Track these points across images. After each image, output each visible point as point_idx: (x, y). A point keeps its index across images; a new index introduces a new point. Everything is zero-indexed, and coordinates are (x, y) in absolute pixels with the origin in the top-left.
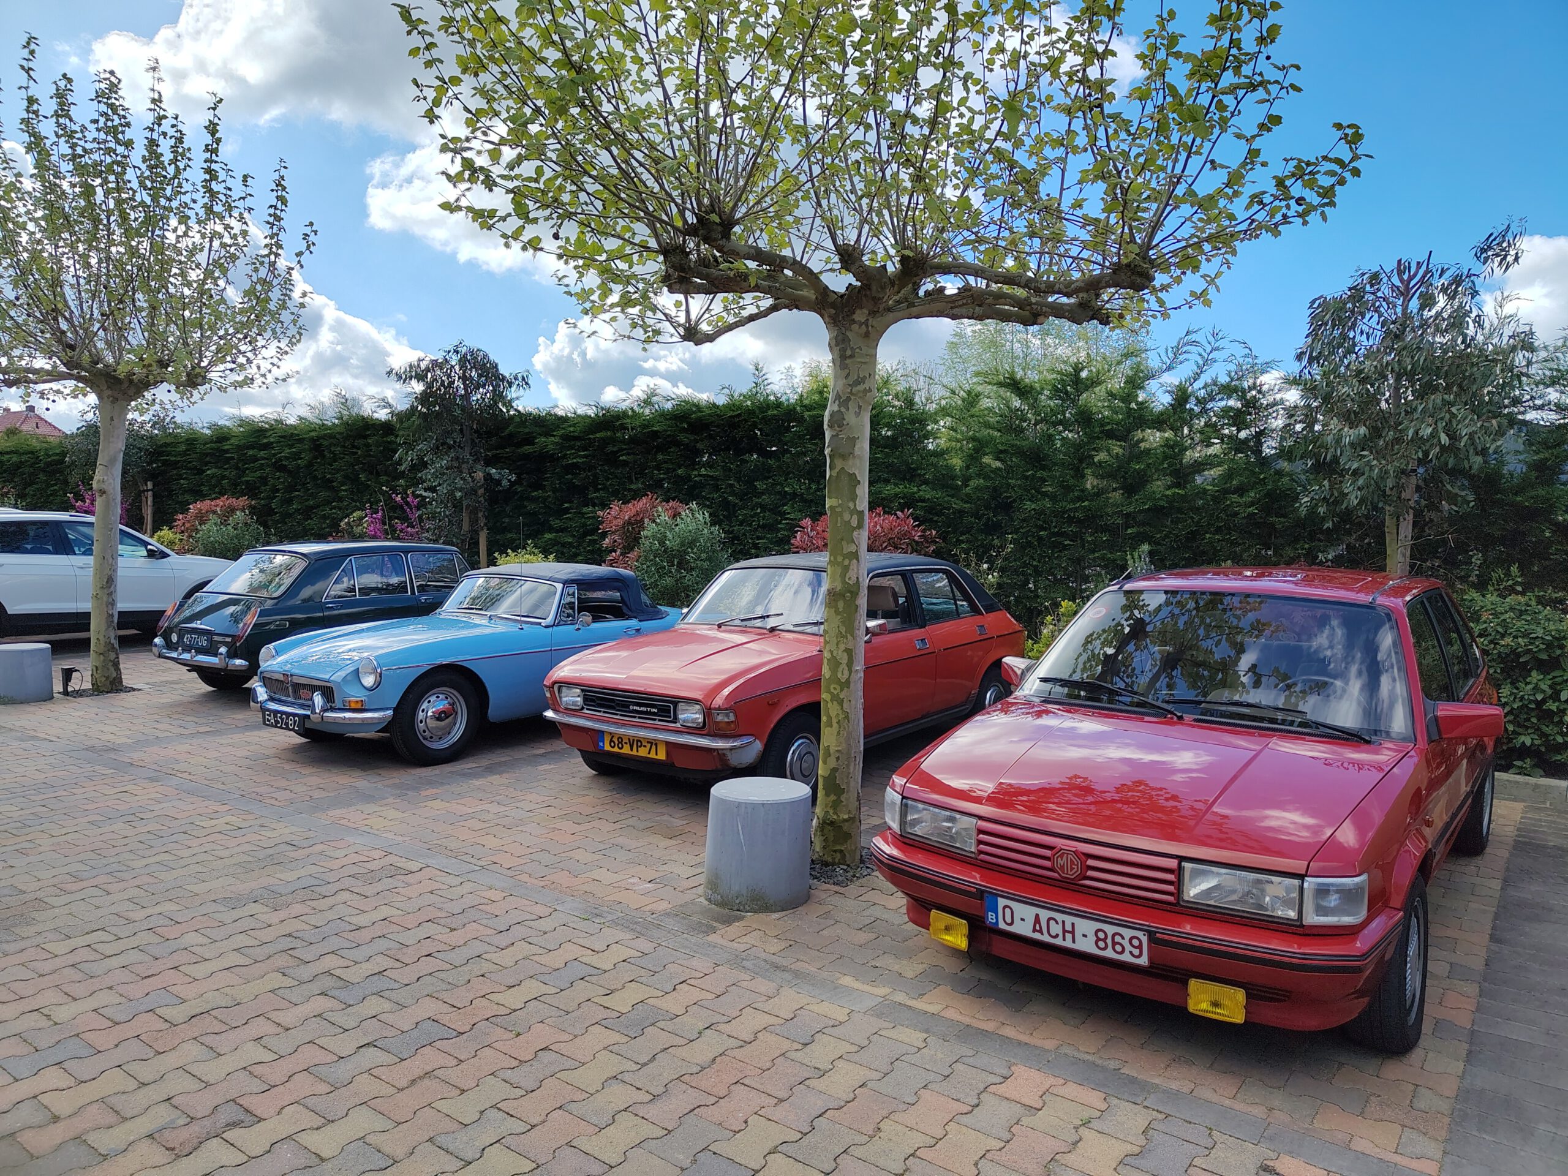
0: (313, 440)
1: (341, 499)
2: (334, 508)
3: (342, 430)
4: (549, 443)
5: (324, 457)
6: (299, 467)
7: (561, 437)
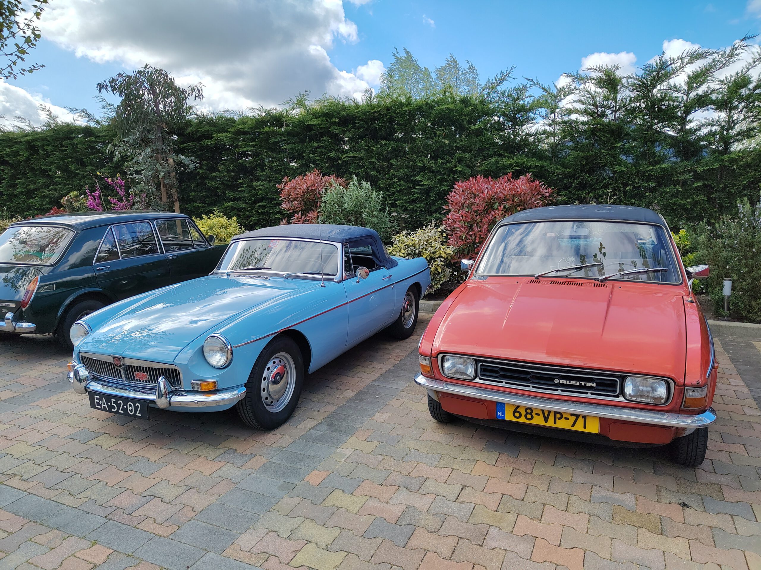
0: (28, 142)
1: (56, 184)
2: (51, 190)
3: (51, 134)
4: (224, 137)
5: (38, 154)
6: (19, 162)
7: (233, 133)
